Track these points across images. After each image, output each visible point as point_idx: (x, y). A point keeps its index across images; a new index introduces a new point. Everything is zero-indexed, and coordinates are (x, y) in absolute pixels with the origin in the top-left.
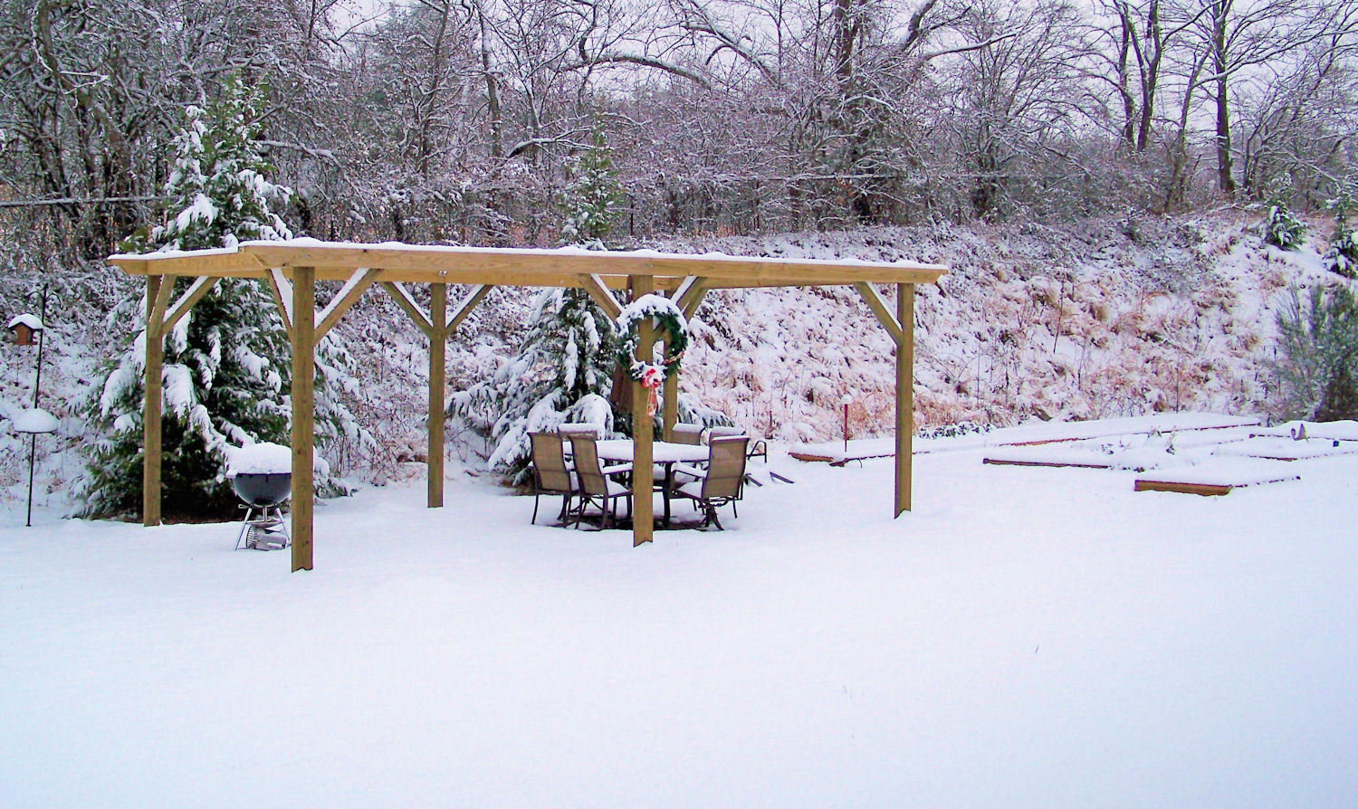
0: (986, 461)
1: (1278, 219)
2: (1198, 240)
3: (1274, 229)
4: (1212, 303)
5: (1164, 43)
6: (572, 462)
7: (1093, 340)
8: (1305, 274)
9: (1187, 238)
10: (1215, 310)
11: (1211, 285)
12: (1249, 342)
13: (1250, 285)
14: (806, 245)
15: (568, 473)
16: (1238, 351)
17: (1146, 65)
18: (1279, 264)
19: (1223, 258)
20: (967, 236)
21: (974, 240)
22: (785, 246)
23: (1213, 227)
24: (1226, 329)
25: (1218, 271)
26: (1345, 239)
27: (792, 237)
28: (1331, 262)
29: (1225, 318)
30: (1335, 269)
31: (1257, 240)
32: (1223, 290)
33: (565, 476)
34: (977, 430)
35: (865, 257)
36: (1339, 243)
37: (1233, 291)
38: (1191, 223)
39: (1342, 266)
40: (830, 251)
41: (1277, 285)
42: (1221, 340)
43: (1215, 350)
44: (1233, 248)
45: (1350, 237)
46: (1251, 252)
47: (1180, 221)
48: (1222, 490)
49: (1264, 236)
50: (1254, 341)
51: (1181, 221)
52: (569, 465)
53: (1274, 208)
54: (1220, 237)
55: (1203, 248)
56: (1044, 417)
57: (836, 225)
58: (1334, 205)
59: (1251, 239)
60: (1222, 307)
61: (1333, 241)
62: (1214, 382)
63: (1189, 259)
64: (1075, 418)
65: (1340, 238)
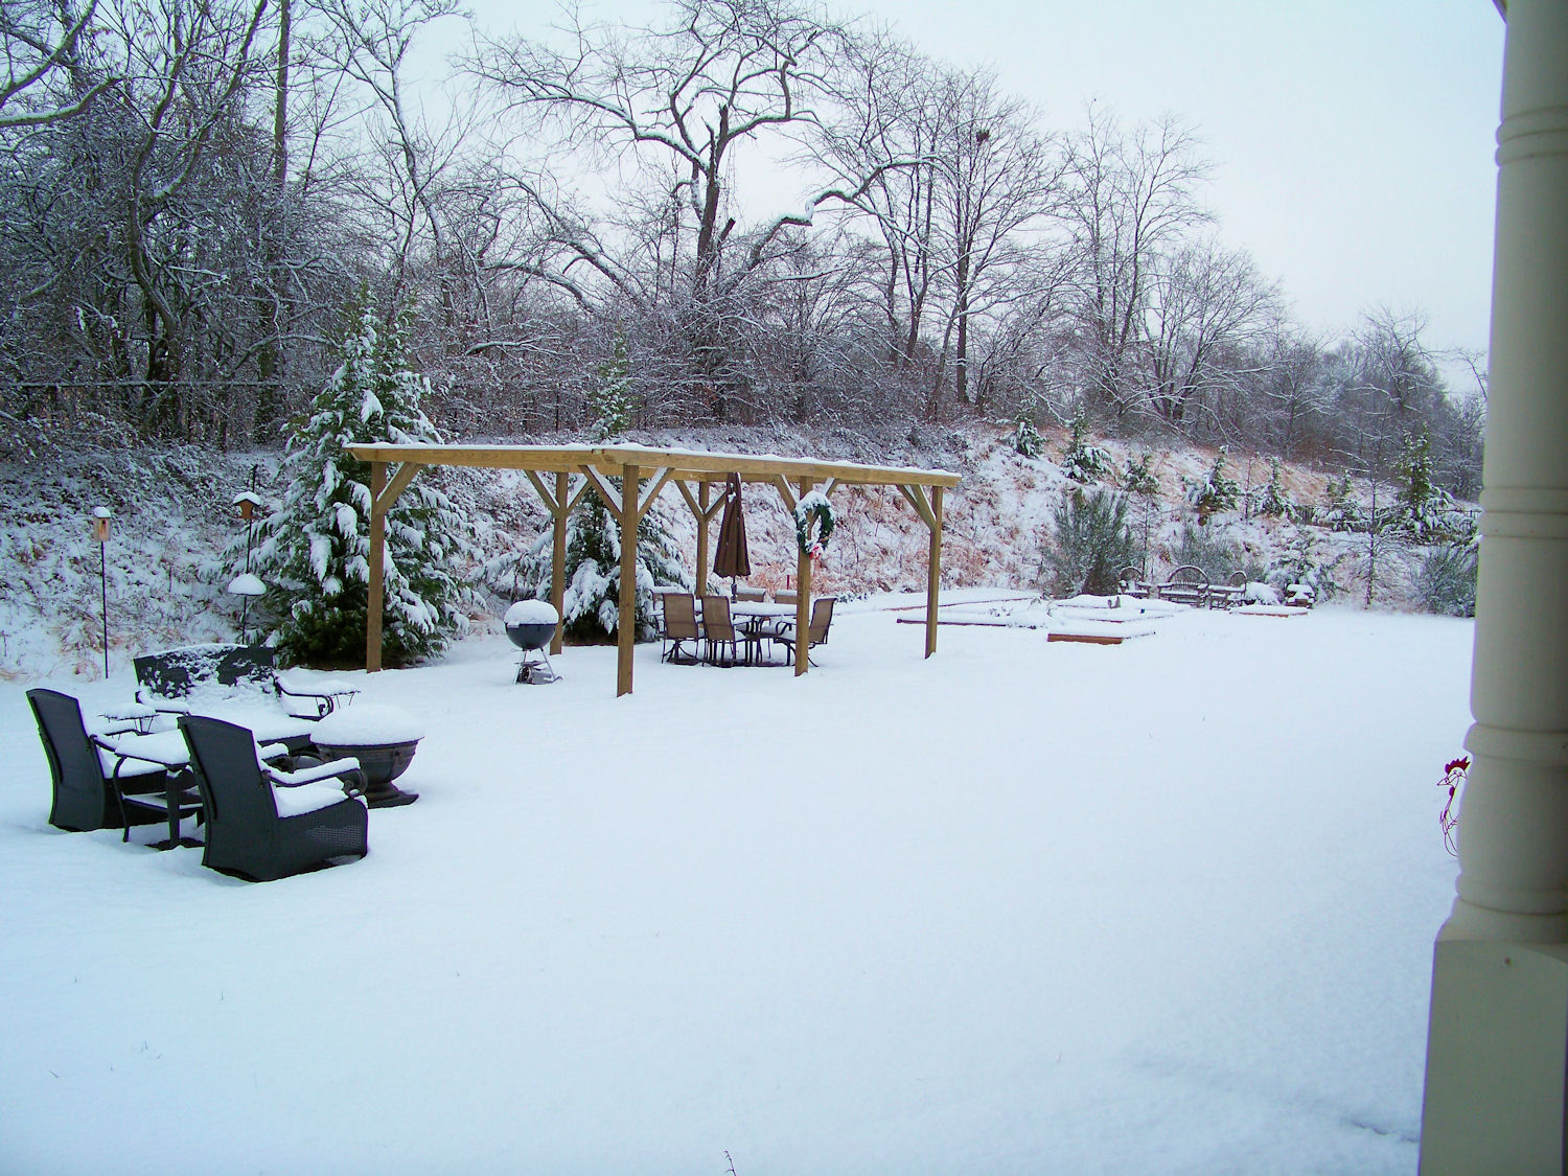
0: (899, 621)
1: (1026, 433)
2: (965, 447)
3: (1023, 441)
4: (982, 500)
5: (930, 279)
6: (701, 615)
7: (901, 527)
8: (1050, 480)
9: (955, 445)
10: (984, 505)
11: (979, 485)
12: (1013, 533)
13: (1009, 486)
14: (685, 441)
15: (696, 625)
16: (1007, 540)
17: (914, 298)
18: (1029, 470)
19: (985, 463)
20: (797, 436)
21: (802, 440)
22: (673, 441)
23: (975, 437)
24: (995, 522)
25: (982, 473)
26: (1079, 452)
27: (675, 433)
28: (1068, 471)
29: (993, 513)
30: (1072, 475)
31: (1009, 450)
32: (988, 489)
33: (693, 627)
34: (860, 598)
35: (729, 452)
36: (1074, 455)
37: (996, 490)
38: (958, 433)
39: (1079, 474)
40: (703, 446)
41: (1029, 487)
42: (992, 530)
43: (988, 538)
44: (991, 455)
45: (1083, 451)
46: (1005, 459)
47: (947, 432)
48: (1118, 641)
49: (1015, 446)
50: (1017, 531)
51: (951, 431)
52: (699, 618)
53: (1023, 424)
54: (981, 445)
55: (970, 454)
56: (887, 589)
57: (705, 424)
58: (1071, 424)
59: (1005, 448)
60: (989, 502)
61: (1069, 453)
62: (993, 564)
63: (958, 462)
64: (909, 590)
65: (1074, 451)
